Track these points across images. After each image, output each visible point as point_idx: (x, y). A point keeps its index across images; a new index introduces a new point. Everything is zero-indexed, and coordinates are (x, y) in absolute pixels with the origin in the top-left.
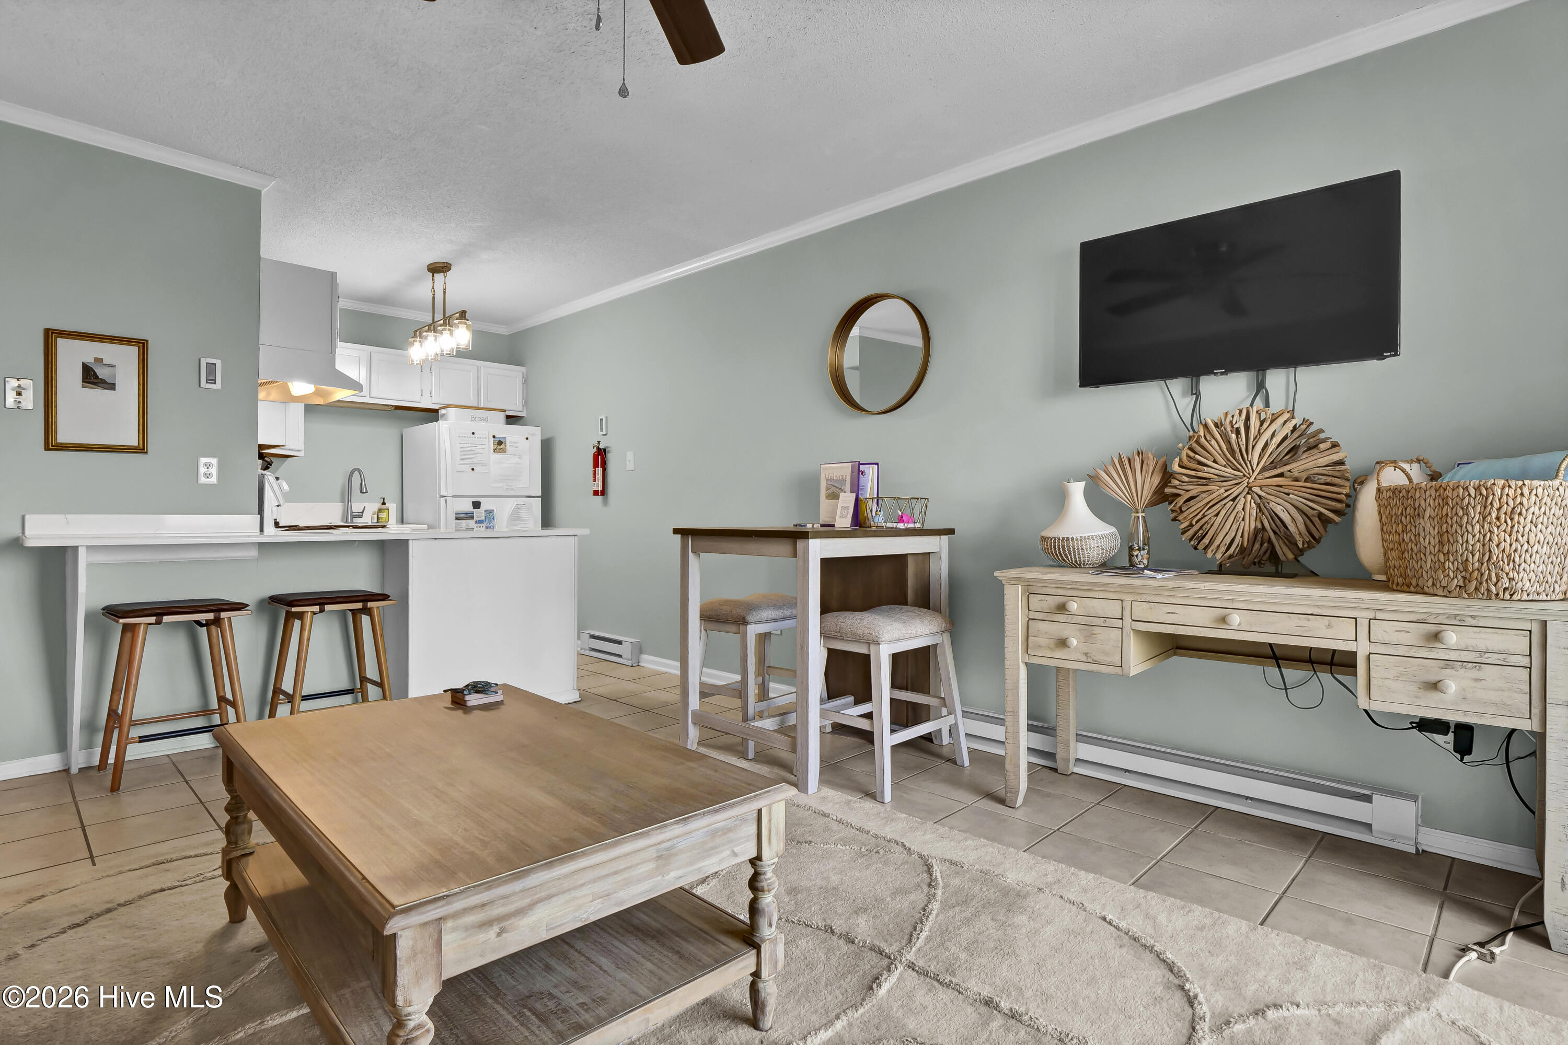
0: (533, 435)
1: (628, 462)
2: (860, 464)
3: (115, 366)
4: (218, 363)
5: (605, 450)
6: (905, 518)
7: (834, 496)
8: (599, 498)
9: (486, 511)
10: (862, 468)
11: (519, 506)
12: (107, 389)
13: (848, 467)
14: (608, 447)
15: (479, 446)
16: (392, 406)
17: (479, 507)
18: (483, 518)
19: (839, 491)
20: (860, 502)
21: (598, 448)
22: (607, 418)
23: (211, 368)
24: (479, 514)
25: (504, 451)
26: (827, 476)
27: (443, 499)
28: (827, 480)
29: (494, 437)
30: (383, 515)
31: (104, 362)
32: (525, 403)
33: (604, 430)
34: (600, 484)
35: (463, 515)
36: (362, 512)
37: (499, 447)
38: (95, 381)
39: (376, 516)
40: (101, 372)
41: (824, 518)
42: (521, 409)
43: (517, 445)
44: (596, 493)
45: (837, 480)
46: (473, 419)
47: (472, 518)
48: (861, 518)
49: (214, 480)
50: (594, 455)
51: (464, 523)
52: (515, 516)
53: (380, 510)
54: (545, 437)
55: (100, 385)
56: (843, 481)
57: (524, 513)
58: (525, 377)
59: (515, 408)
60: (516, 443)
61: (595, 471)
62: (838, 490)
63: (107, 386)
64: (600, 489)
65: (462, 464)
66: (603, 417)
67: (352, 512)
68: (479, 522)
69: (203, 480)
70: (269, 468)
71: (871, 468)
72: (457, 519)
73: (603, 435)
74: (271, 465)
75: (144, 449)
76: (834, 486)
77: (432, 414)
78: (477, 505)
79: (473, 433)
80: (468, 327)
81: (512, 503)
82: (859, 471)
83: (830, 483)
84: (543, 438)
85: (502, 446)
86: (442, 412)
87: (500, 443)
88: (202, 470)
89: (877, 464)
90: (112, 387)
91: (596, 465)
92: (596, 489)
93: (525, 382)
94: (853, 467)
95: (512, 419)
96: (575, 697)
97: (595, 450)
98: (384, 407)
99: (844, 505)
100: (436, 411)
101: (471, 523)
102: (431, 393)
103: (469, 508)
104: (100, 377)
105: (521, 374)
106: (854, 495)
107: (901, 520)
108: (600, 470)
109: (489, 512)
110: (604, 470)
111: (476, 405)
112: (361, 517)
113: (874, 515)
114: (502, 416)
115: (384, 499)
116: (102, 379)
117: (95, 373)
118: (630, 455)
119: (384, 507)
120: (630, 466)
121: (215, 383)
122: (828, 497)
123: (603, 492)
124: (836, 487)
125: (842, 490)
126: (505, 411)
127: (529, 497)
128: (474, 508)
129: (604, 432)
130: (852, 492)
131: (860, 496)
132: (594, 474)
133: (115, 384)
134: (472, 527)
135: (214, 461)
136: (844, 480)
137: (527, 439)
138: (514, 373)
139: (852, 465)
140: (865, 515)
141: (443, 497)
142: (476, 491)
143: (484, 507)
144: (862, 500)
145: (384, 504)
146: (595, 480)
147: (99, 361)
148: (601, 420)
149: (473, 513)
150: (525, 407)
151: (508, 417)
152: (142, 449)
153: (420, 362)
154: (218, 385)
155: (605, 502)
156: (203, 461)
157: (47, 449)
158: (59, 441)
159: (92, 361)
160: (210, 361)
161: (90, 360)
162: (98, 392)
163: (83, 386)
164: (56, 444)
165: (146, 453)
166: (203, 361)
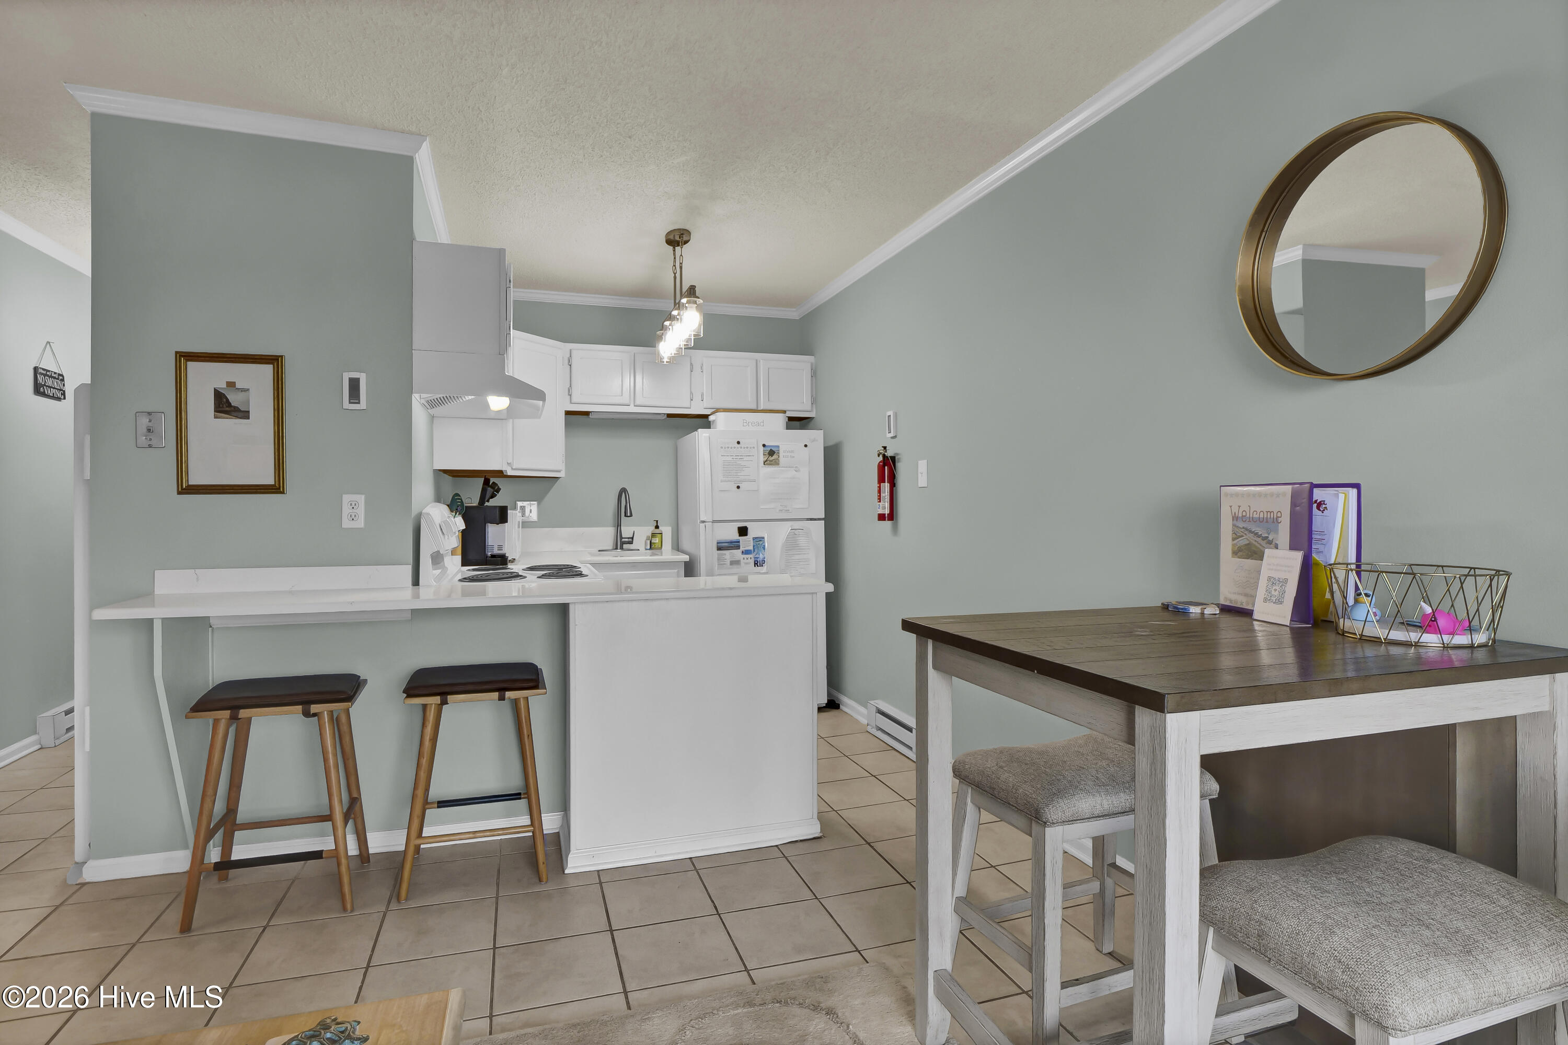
0: (814, 440)
1: (920, 475)
2: (1314, 486)
3: (248, 390)
4: (363, 378)
5: (893, 458)
6: (1442, 622)
7: (1252, 552)
8: (887, 524)
9: (754, 539)
10: (1318, 494)
11: (796, 532)
12: (241, 418)
13: (1284, 494)
14: (897, 454)
15: (745, 458)
16: (664, 414)
17: (746, 535)
18: (751, 548)
19: (1263, 543)
20: (1314, 570)
21: (884, 456)
22: (896, 415)
23: (354, 385)
24: (746, 542)
25: (776, 463)
26: (1235, 509)
27: (702, 525)
28: (1235, 518)
29: (764, 446)
30: (656, 540)
31: (238, 386)
32: (814, 401)
33: (892, 432)
34: (887, 505)
35: (726, 544)
36: (632, 538)
37: (771, 458)
38: (227, 409)
39: (649, 542)
40: (234, 399)
41: (1229, 593)
42: (809, 408)
43: (792, 454)
44: (882, 517)
45: (1260, 521)
46: (745, 424)
47: (738, 547)
48: (1316, 602)
49: (360, 523)
50: (879, 465)
51: (728, 554)
52: (791, 544)
53: (653, 535)
54: (831, 443)
55: (235, 414)
56: (1272, 522)
57: (802, 541)
58: (814, 367)
59: (801, 407)
60: (792, 452)
61: (880, 487)
62: (1259, 540)
63: (240, 414)
64: (887, 512)
65: (725, 481)
66: (890, 413)
67: (621, 538)
68: (747, 552)
69: (347, 523)
70: (496, 495)
71: (1342, 496)
72: (719, 549)
73: (893, 438)
74: (498, 492)
75: (280, 488)
76: (1251, 532)
77: (703, 420)
78: (743, 531)
79: (738, 443)
80: (699, 308)
81: (786, 528)
82: (1311, 500)
83: (1241, 524)
84: (826, 445)
85: (775, 457)
86: (711, 418)
87: (772, 453)
88: (346, 510)
89: (1357, 486)
90: (245, 415)
91: (881, 480)
92: (881, 512)
93: (814, 374)
94: (1295, 496)
95: (797, 422)
96: (814, 830)
97: (881, 458)
98: (655, 416)
99: (1276, 575)
100: (706, 416)
101: (737, 554)
102: (702, 395)
103: (735, 536)
104: (232, 405)
105: (809, 365)
106: (1298, 556)
107: (1429, 624)
108: (886, 486)
109: (759, 540)
110: (893, 485)
111: (754, 407)
112: (631, 543)
113: (1351, 601)
114: (781, 419)
115: (657, 521)
116: (235, 407)
117: (227, 400)
118: (922, 465)
119: (657, 531)
120: (923, 481)
121: (359, 403)
122: (1238, 552)
123: (892, 516)
124: (1256, 534)
125: (1270, 542)
126: (784, 412)
127: (811, 519)
128: (740, 536)
129: (892, 435)
130: (1293, 547)
131: (1314, 555)
132: (879, 491)
133: (249, 412)
134: (737, 559)
135: (361, 499)
136: (1276, 521)
137: (806, 446)
138: (800, 364)
139: (1292, 488)
140: (1328, 596)
141: (703, 522)
142: (742, 515)
143: (752, 533)
144: (1317, 564)
145: (657, 527)
146: (880, 500)
147: (231, 385)
148: (889, 416)
149: (739, 542)
150: (814, 406)
151: (791, 419)
152: (276, 489)
153: (670, 359)
154: (363, 404)
155: (895, 529)
156: (347, 498)
157: (179, 493)
158: (190, 484)
159: (224, 386)
160: (355, 375)
161: (221, 385)
162: (229, 424)
163: (216, 417)
164: (189, 486)
165: (283, 493)
166: (346, 377)
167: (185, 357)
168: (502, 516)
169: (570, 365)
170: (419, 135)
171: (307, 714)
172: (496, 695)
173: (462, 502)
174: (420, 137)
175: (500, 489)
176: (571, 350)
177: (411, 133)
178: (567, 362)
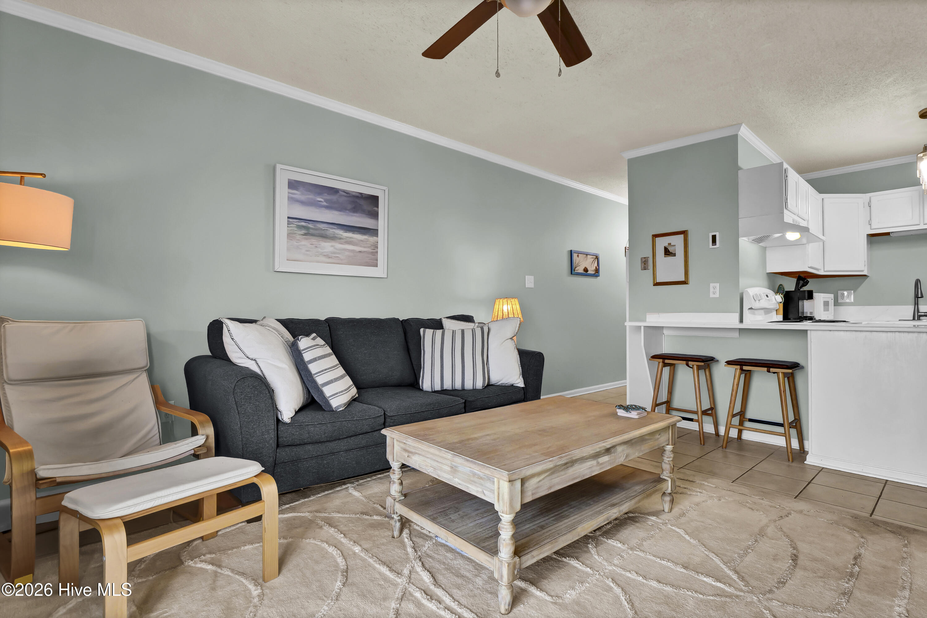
3: (675, 245)
4: (717, 234)
23: (714, 237)
31: (672, 244)
38: (669, 253)
40: (671, 249)
49: (717, 295)
55: (671, 255)
63: (672, 255)
67: (919, 313)
69: (712, 295)
70: (806, 285)
74: (807, 283)
88: (712, 290)
90: (674, 255)
116: (671, 252)
117: (668, 250)
121: (716, 245)
133: (676, 253)
135: (718, 285)
147: (669, 244)
152: (685, 282)
154: (718, 245)
156: (712, 285)
157: (654, 285)
158: (657, 282)
159: (667, 245)
160: (714, 234)
161: (666, 245)
162: (670, 258)
163: (665, 257)
164: (657, 283)
165: (687, 284)
166: (711, 235)
167: (655, 236)
168: (810, 295)
169: (870, 206)
170: (739, 124)
171: (688, 365)
172: (766, 369)
173: (784, 289)
174: (740, 124)
175: (809, 282)
176: (870, 197)
177: (735, 125)
178: (867, 205)
